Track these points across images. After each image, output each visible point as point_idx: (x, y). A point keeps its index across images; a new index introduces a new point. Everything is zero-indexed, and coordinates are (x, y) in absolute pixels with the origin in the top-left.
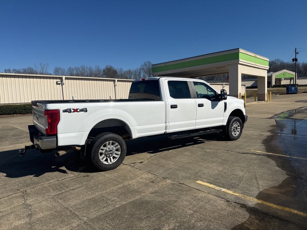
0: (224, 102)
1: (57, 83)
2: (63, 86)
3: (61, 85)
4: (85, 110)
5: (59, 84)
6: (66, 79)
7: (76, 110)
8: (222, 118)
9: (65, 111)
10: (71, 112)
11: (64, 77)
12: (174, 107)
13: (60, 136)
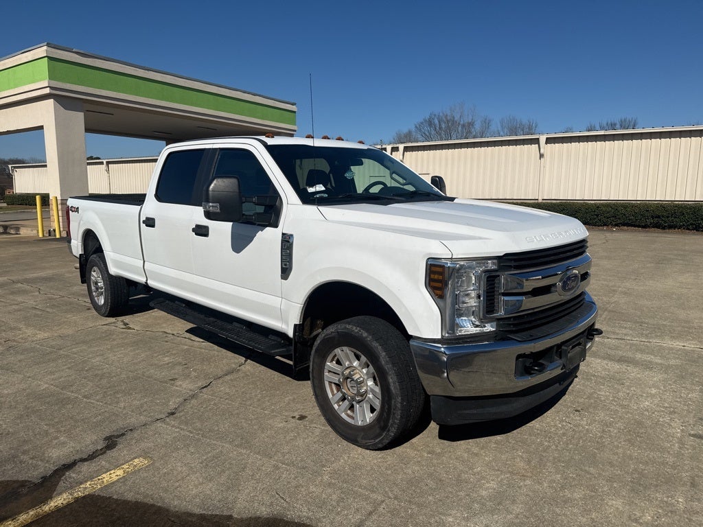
0: (283, 235)
7: (74, 210)
9: (71, 209)
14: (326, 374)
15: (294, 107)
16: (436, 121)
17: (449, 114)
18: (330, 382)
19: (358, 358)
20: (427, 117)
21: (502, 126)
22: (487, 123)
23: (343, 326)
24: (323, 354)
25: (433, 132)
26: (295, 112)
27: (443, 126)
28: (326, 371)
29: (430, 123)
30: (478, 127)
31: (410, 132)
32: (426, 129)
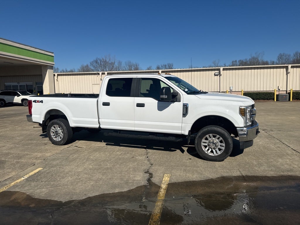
0: (183, 104)
1: (215, 75)
2: (221, 77)
3: (219, 76)
4: (42, 102)
5: (217, 75)
6: (224, 69)
7: (38, 102)
8: (180, 125)
9: (34, 101)
10: (36, 102)
11: (222, 68)
12: (106, 104)
13: (33, 116)
14: (202, 143)
15: (53, 54)
16: (99, 62)
17: (104, 59)
18: (203, 146)
19: (214, 137)
20: (95, 59)
21: (126, 65)
22: (120, 63)
23: (210, 128)
24: (201, 137)
25: (98, 66)
26: (53, 56)
27: (102, 63)
28: (202, 142)
29: (96, 62)
30: (116, 64)
31: (87, 66)
32: (95, 64)
